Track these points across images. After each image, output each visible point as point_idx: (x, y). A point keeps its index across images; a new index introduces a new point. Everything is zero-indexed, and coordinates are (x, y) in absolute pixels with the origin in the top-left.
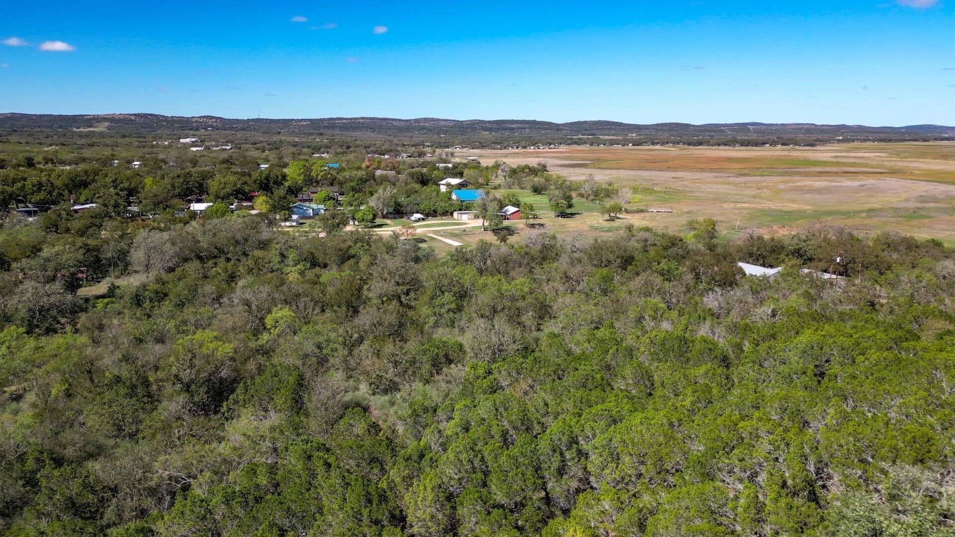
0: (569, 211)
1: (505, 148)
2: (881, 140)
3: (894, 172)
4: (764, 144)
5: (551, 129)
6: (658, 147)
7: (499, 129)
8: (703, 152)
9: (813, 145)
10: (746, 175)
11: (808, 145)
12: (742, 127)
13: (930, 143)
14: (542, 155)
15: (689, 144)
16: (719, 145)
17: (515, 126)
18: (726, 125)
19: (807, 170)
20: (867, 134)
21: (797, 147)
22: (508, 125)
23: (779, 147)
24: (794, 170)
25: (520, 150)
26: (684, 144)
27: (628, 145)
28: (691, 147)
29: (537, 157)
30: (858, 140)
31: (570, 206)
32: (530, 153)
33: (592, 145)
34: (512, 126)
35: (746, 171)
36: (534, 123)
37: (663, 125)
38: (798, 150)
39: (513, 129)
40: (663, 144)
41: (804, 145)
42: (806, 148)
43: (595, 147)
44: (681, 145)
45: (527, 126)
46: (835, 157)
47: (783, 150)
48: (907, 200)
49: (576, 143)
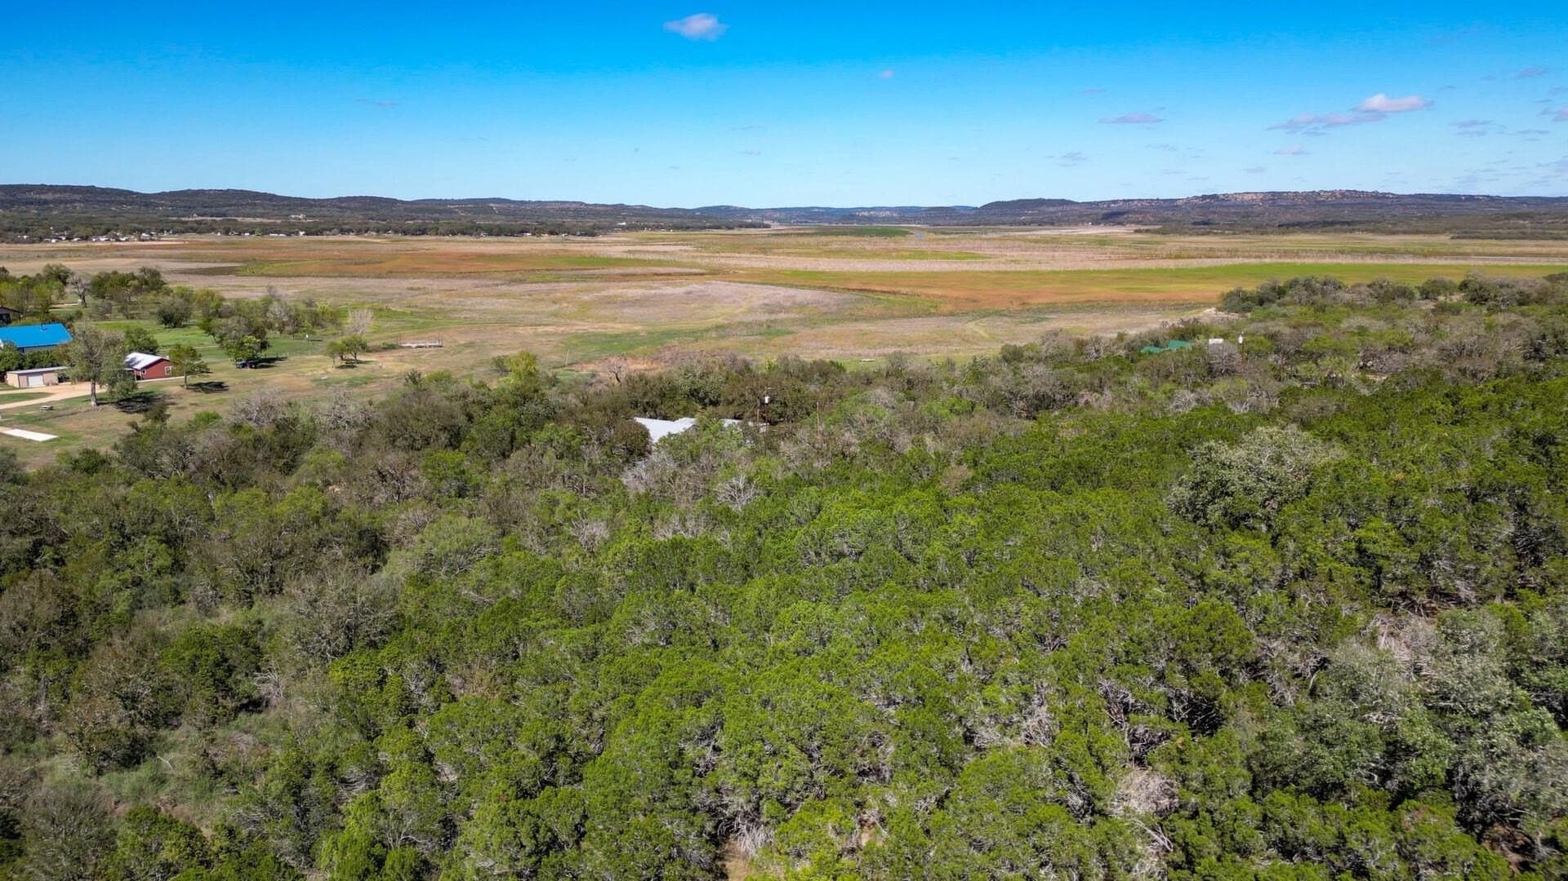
0: (262, 355)
1: (41, 240)
2: (677, 228)
3: (715, 273)
4: (522, 232)
5: (131, 203)
6: (352, 237)
7: (12, 203)
8: (431, 245)
9: (593, 235)
10: (521, 281)
11: (586, 235)
12: (480, 206)
13: (736, 231)
14: (128, 253)
15: (405, 233)
16: (454, 234)
17: (49, 196)
18: (453, 202)
19: (605, 271)
20: (658, 219)
21: (571, 237)
22: (33, 195)
23: (546, 237)
24: (586, 272)
25: (76, 243)
26: (396, 232)
27: (297, 233)
28: (408, 237)
29: (122, 256)
30: (648, 227)
31: (264, 346)
32: (102, 249)
33: (227, 232)
34: (43, 197)
35: (518, 276)
36: (91, 190)
37: (348, 199)
38: (574, 242)
39: (46, 202)
40: (359, 232)
41: (581, 235)
42: (585, 239)
43: (233, 238)
44: (391, 234)
45: (78, 197)
46: (630, 252)
47: (553, 242)
48: (752, 310)
49: (194, 230)
